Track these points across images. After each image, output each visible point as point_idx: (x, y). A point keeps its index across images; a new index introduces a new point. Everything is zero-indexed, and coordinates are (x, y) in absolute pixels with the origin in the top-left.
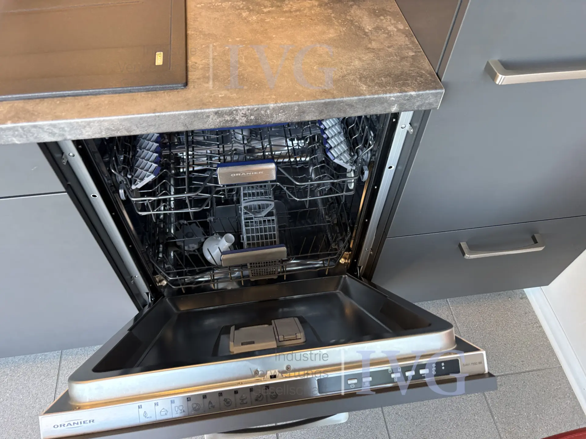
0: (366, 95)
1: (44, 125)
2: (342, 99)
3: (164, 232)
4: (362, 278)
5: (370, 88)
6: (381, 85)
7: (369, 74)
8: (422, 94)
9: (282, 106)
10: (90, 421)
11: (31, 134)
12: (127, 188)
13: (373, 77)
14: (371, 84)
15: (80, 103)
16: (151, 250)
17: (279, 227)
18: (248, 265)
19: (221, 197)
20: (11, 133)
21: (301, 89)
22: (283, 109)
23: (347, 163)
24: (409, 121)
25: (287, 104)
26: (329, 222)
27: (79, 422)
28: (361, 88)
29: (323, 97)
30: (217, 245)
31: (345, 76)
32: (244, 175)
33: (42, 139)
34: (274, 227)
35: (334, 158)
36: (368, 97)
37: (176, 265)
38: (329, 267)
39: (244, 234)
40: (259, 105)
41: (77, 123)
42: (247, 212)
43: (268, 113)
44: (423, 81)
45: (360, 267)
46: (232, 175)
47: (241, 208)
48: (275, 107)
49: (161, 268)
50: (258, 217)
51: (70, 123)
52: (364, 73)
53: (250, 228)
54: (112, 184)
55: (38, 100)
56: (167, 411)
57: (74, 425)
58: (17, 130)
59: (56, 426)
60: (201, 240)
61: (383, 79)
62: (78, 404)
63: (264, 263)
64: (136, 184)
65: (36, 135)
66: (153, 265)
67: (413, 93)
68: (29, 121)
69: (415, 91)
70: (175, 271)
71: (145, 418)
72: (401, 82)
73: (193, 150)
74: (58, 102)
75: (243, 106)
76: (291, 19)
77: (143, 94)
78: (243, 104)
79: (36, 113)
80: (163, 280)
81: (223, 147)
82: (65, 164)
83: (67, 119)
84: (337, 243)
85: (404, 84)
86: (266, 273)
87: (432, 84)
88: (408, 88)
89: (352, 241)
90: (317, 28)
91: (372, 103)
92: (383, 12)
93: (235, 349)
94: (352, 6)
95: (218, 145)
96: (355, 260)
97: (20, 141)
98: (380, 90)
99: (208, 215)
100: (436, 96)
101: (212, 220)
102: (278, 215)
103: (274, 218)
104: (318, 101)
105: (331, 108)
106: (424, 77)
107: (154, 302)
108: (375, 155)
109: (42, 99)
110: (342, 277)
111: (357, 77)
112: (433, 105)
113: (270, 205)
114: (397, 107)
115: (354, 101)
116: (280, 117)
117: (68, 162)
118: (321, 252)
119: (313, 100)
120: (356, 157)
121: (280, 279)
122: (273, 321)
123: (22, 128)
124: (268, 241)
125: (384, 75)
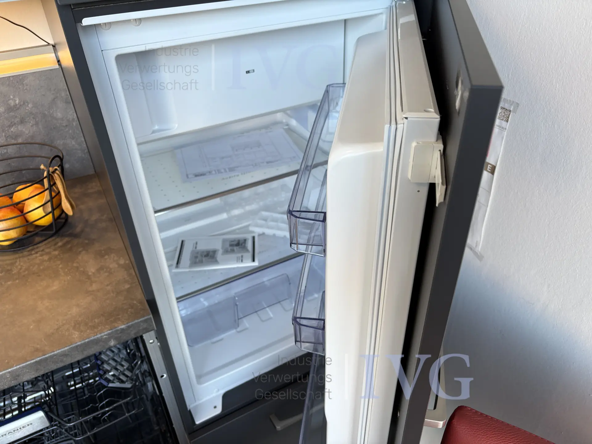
0: (77, 343)
5: (83, 333)
7: (83, 319)
13: (87, 321)
14: (83, 329)
24: (155, 337)
31: (60, 328)
35: (108, 382)
44: (133, 312)
52: (80, 319)
61: (96, 320)
69: (125, 325)
72: (113, 318)
76: (17, 281)
85: (115, 320)
90: (42, 284)
92: (109, 251)
94: (80, 252)
98: (93, 333)
104: (28, 363)
106: (134, 307)
111: (71, 326)
114: (114, 341)
125: (98, 316)
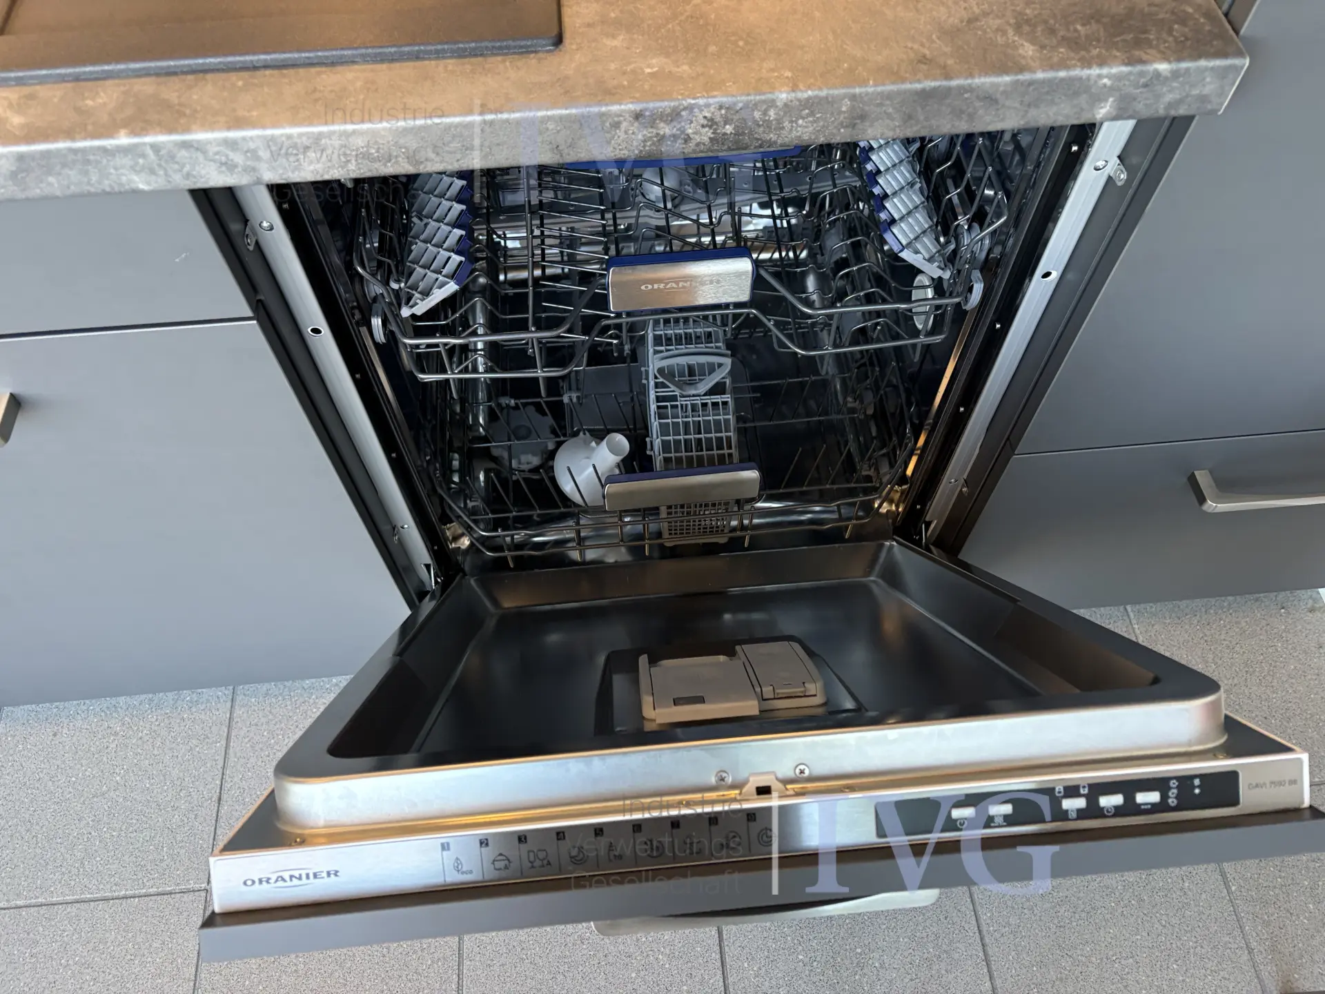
0: (1035, 72)
1: (209, 142)
2: (969, 81)
3: (463, 425)
4: (932, 547)
5: (1045, 52)
6: (1075, 44)
7: (1040, 14)
8: (1187, 70)
9: (809, 98)
10: (329, 874)
11: (176, 166)
12: (392, 312)
13: (1052, 22)
14: (1047, 42)
15: (293, 85)
16: (438, 465)
17: (739, 419)
18: (663, 510)
19: (611, 343)
20: (127, 161)
21: (858, 53)
22: (810, 105)
23: (930, 260)
24: (1118, 151)
25: (824, 93)
26: (853, 411)
27: (304, 873)
28: (1021, 51)
29: (920, 76)
30: (588, 458)
31: (977, 19)
32: (673, 288)
33: (203, 180)
34: (727, 421)
35: (901, 247)
36: (1040, 75)
37: (494, 499)
38: (854, 522)
39: (655, 436)
40: (748, 95)
41: (289, 137)
42: (665, 381)
43: (770, 116)
44: (1190, 35)
45: (928, 524)
46: (643, 287)
47: (647, 372)
48: (791, 101)
49: (460, 508)
50: (689, 396)
51: (273, 139)
52: (1028, 11)
53: (669, 421)
54: (355, 304)
55: (190, 77)
56: (509, 860)
57: (291, 880)
58: (144, 156)
59: (249, 883)
60: (547, 446)
61: (1079, 27)
62: (299, 831)
63: (701, 506)
64: (411, 304)
65: (187, 168)
66: (442, 499)
67: (1163, 67)
68: (171, 131)
69: (1170, 62)
70: (490, 516)
71: (456, 872)
72: (1129, 37)
73: (542, 225)
74: (240, 83)
75: (708, 97)
77: (451, 64)
78: (707, 92)
79: (188, 112)
80: (462, 535)
81: (615, 218)
82: (251, 248)
83: (264, 127)
84: (873, 464)
85: (1138, 43)
86: (702, 530)
87: (1215, 43)
88: (1147, 54)
89: (914, 460)
91: (1048, 93)
93: (658, 714)
95: (603, 213)
96: (918, 507)
97: (148, 183)
98: (1073, 59)
99: (563, 387)
100: (1224, 78)
101: (575, 400)
102: (735, 390)
103: (727, 397)
104: (908, 86)
105: (936, 106)
106: (1191, 23)
107: (444, 586)
108: (1004, 244)
109: (201, 75)
110: (882, 545)
111: (1008, 23)
112: (1210, 102)
113: (720, 365)
114: (1110, 107)
115: (1001, 89)
116: (799, 129)
117: (257, 243)
118: (833, 483)
119: (893, 83)
120: (952, 247)
121: (734, 544)
122: (738, 648)
123: (156, 148)
124: (714, 455)
125: (1081, 18)
